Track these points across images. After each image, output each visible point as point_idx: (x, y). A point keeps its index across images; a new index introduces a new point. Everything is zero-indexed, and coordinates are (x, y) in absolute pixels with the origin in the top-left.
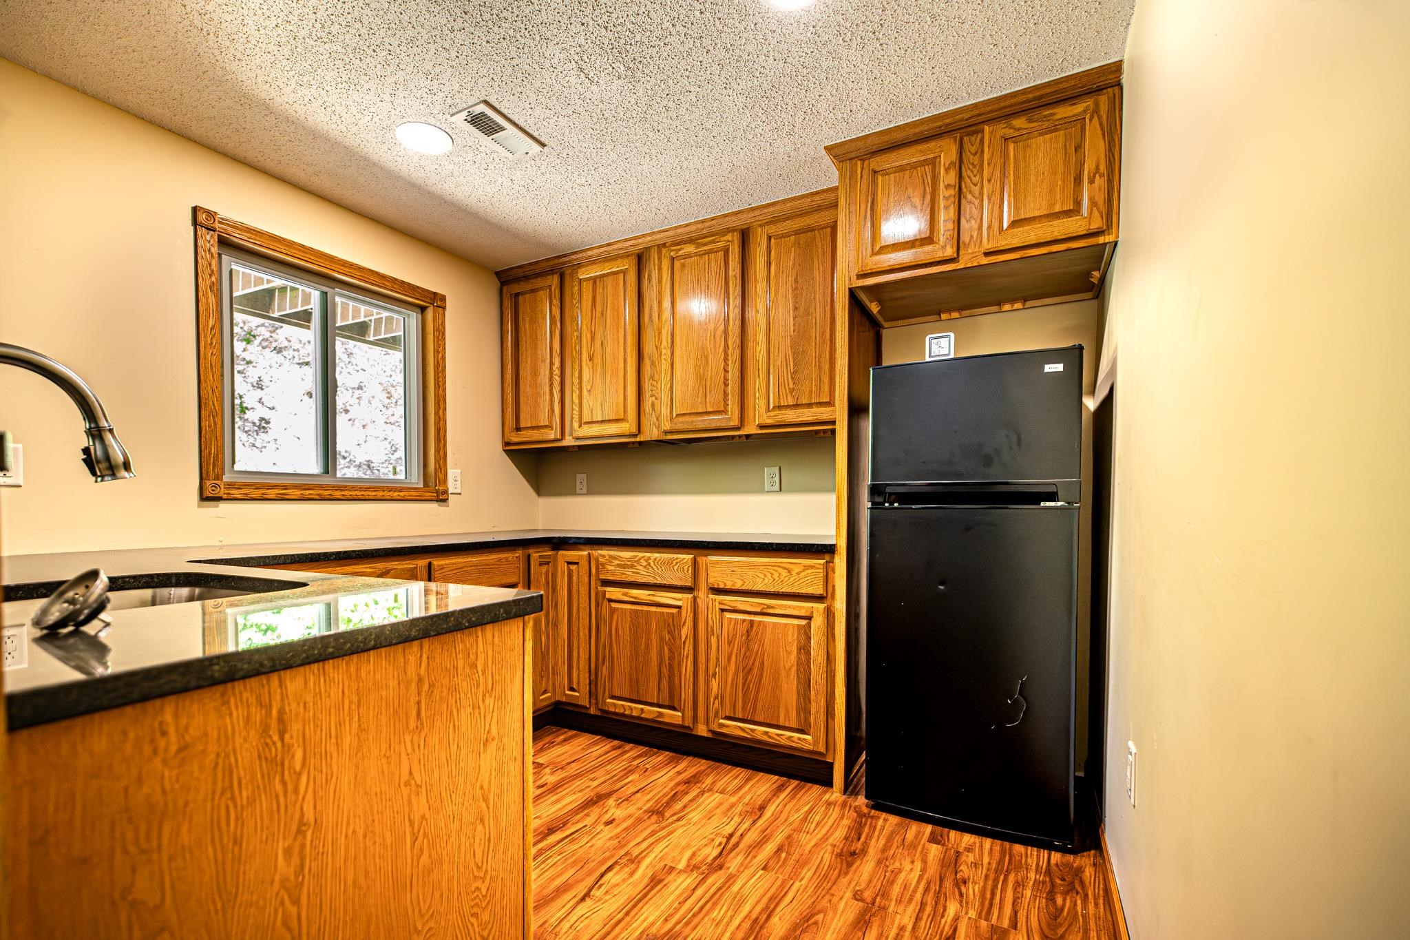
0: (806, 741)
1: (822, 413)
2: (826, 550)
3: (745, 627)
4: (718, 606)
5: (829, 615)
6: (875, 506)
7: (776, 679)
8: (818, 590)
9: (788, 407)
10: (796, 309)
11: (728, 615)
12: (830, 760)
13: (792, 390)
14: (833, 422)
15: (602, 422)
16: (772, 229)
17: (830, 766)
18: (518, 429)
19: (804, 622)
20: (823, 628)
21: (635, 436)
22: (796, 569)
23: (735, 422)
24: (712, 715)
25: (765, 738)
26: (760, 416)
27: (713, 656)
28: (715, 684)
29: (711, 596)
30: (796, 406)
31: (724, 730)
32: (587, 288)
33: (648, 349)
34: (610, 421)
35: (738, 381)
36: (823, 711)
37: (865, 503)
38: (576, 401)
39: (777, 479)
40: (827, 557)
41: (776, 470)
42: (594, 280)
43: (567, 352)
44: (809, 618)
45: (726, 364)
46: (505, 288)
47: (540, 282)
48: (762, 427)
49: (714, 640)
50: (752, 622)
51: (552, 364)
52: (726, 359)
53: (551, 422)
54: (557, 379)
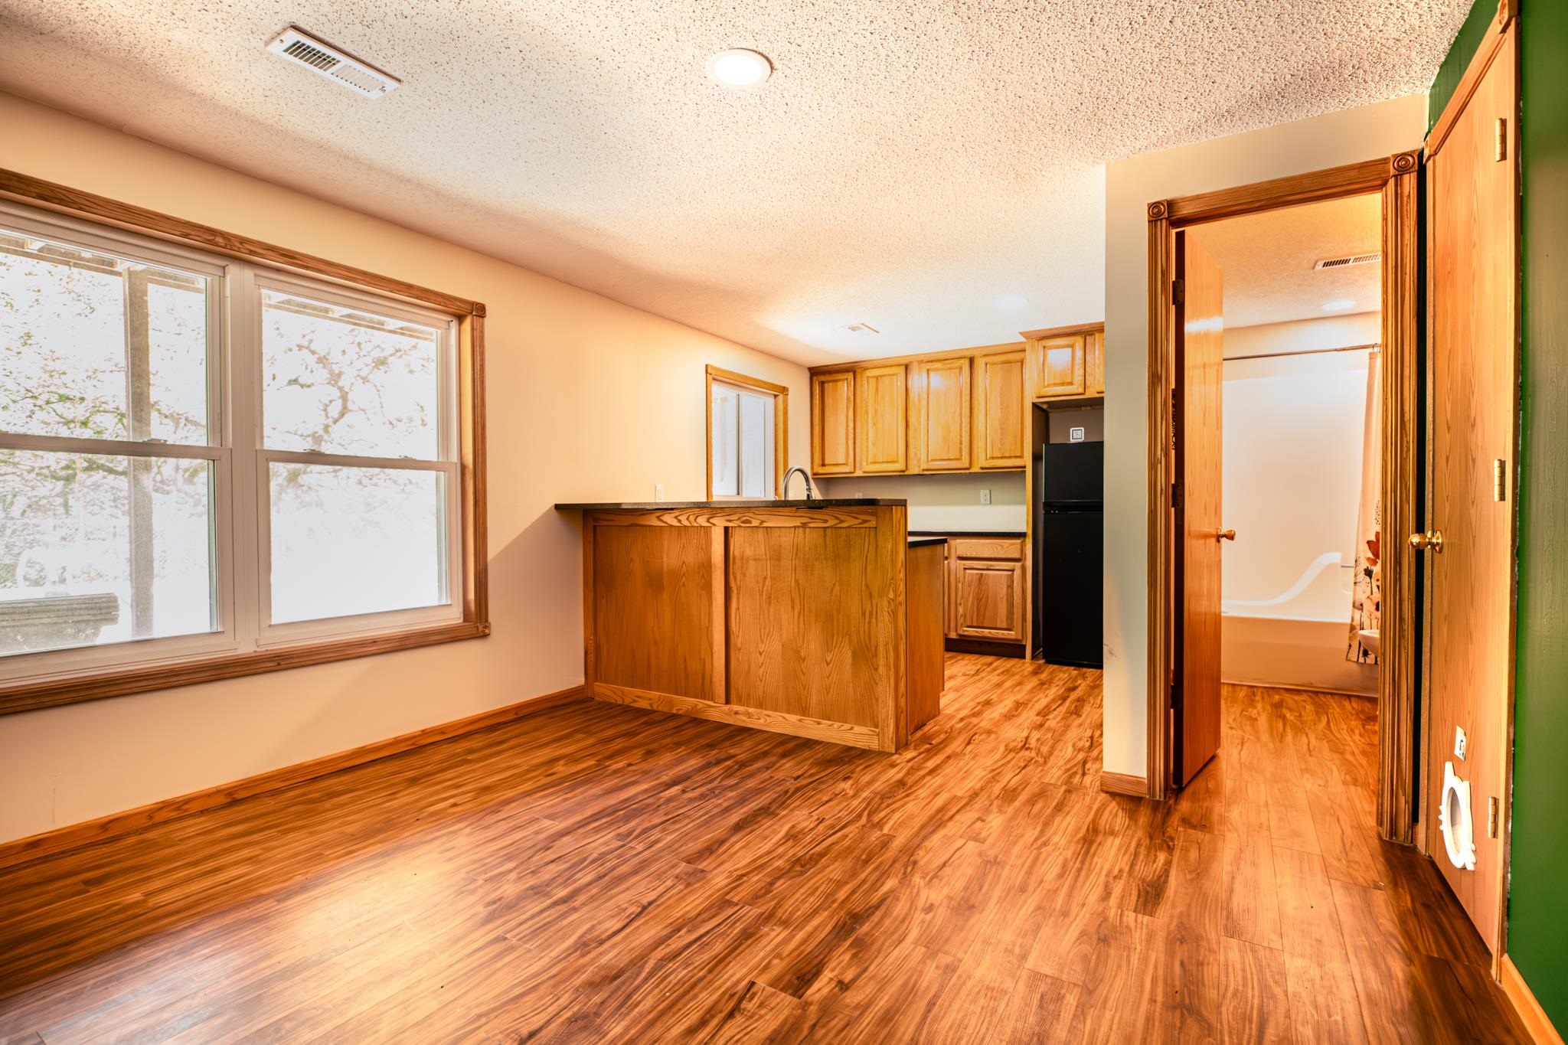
0: (1012, 635)
1: (1018, 462)
2: (1021, 535)
3: (976, 578)
4: (962, 567)
5: (1024, 569)
6: (1047, 513)
7: (996, 604)
8: (1017, 555)
9: (997, 458)
10: (1001, 404)
11: (968, 571)
12: (1024, 643)
13: (1000, 449)
14: (1025, 467)
15: (883, 462)
16: (988, 359)
17: (1024, 647)
18: (823, 465)
19: (1010, 573)
20: (1020, 575)
21: (904, 471)
22: (1006, 546)
23: (967, 465)
24: (959, 626)
25: (989, 635)
26: (981, 462)
27: (960, 593)
28: (961, 609)
29: (958, 561)
30: (1002, 457)
31: (965, 633)
32: (872, 382)
33: (912, 420)
34: (887, 462)
35: (968, 442)
36: (1020, 620)
37: (1041, 512)
38: (865, 450)
39: (988, 497)
40: (1022, 539)
41: (988, 492)
42: (877, 378)
43: (858, 419)
44: (1013, 570)
45: (961, 432)
46: (815, 378)
47: (840, 376)
48: (982, 468)
49: (960, 585)
50: (982, 574)
51: (847, 426)
52: (961, 429)
53: (847, 460)
54: (851, 436)
